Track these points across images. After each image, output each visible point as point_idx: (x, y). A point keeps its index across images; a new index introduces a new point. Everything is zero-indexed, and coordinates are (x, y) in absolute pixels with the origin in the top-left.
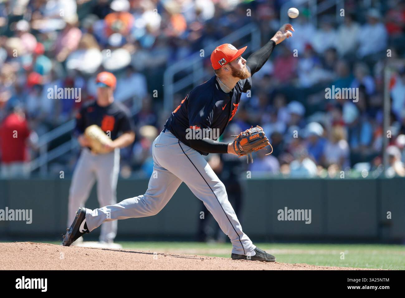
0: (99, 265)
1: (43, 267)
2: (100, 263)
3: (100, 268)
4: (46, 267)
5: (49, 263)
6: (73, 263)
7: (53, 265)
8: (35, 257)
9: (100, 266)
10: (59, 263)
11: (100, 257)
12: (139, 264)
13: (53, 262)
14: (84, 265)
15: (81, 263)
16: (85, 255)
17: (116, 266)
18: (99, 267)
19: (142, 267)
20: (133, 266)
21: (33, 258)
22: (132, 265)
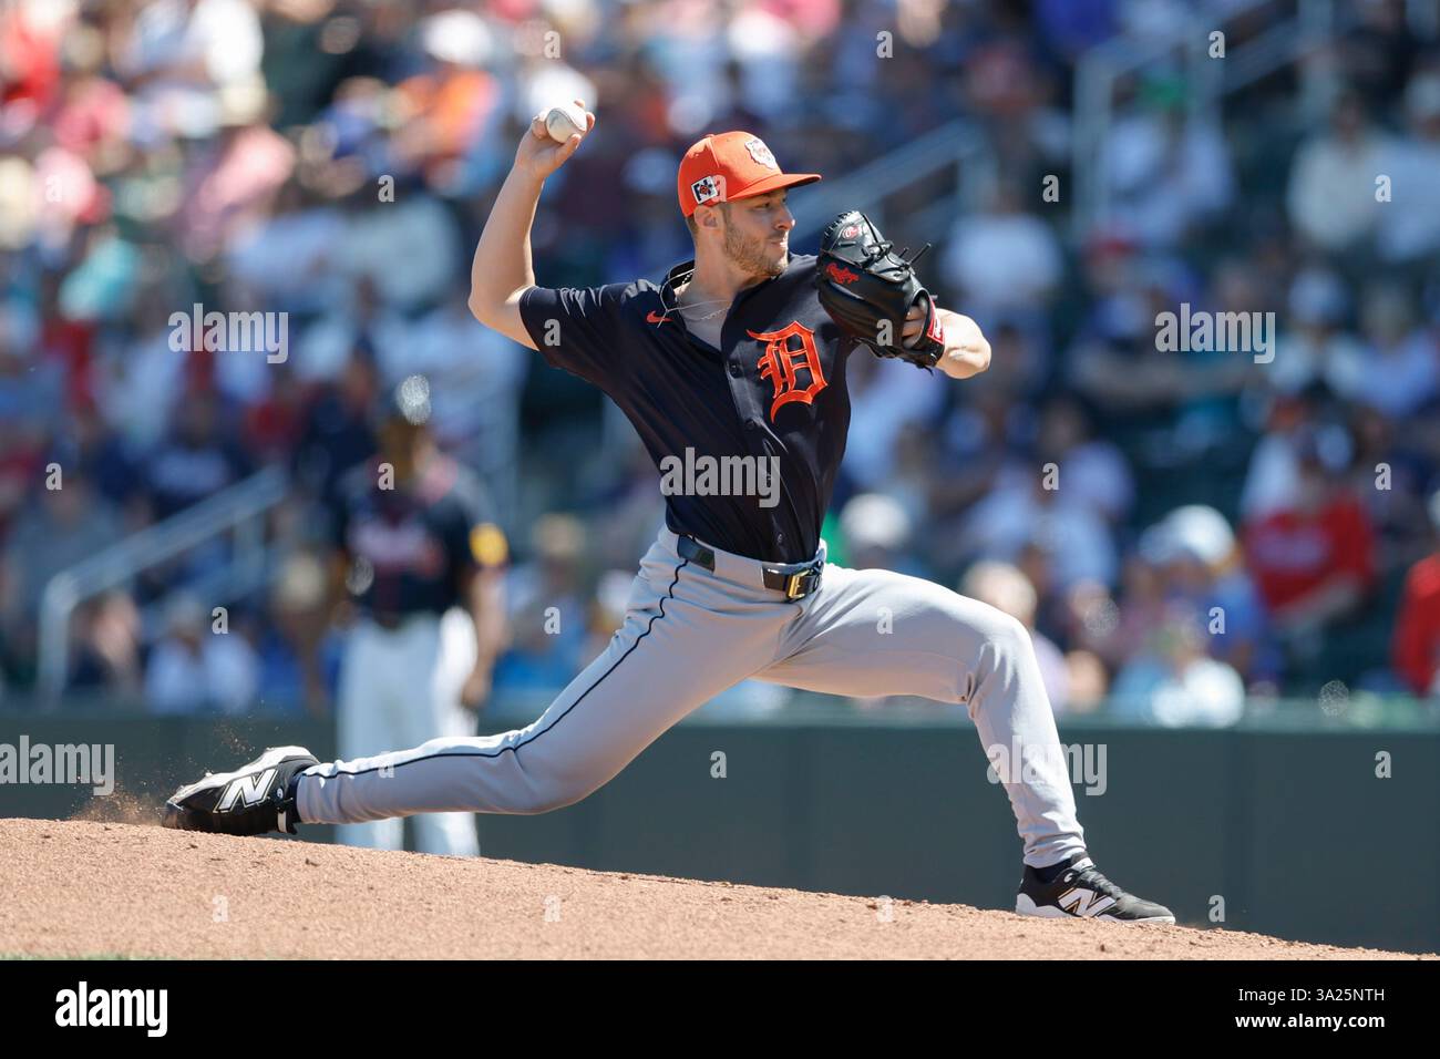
0: (359, 902)
1: (132, 902)
2: (361, 894)
3: (363, 911)
4: (146, 904)
5: (158, 887)
6: (254, 892)
7: (175, 897)
8: (100, 866)
9: (363, 905)
10: (199, 888)
11: (365, 874)
12: (519, 902)
13: (171, 886)
15: (284, 891)
16: (302, 865)
17: (427, 906)
18: (358, 909)
19: (532, 912)
20: (496, 909)
21: (95, 868)
22: (490, 905)
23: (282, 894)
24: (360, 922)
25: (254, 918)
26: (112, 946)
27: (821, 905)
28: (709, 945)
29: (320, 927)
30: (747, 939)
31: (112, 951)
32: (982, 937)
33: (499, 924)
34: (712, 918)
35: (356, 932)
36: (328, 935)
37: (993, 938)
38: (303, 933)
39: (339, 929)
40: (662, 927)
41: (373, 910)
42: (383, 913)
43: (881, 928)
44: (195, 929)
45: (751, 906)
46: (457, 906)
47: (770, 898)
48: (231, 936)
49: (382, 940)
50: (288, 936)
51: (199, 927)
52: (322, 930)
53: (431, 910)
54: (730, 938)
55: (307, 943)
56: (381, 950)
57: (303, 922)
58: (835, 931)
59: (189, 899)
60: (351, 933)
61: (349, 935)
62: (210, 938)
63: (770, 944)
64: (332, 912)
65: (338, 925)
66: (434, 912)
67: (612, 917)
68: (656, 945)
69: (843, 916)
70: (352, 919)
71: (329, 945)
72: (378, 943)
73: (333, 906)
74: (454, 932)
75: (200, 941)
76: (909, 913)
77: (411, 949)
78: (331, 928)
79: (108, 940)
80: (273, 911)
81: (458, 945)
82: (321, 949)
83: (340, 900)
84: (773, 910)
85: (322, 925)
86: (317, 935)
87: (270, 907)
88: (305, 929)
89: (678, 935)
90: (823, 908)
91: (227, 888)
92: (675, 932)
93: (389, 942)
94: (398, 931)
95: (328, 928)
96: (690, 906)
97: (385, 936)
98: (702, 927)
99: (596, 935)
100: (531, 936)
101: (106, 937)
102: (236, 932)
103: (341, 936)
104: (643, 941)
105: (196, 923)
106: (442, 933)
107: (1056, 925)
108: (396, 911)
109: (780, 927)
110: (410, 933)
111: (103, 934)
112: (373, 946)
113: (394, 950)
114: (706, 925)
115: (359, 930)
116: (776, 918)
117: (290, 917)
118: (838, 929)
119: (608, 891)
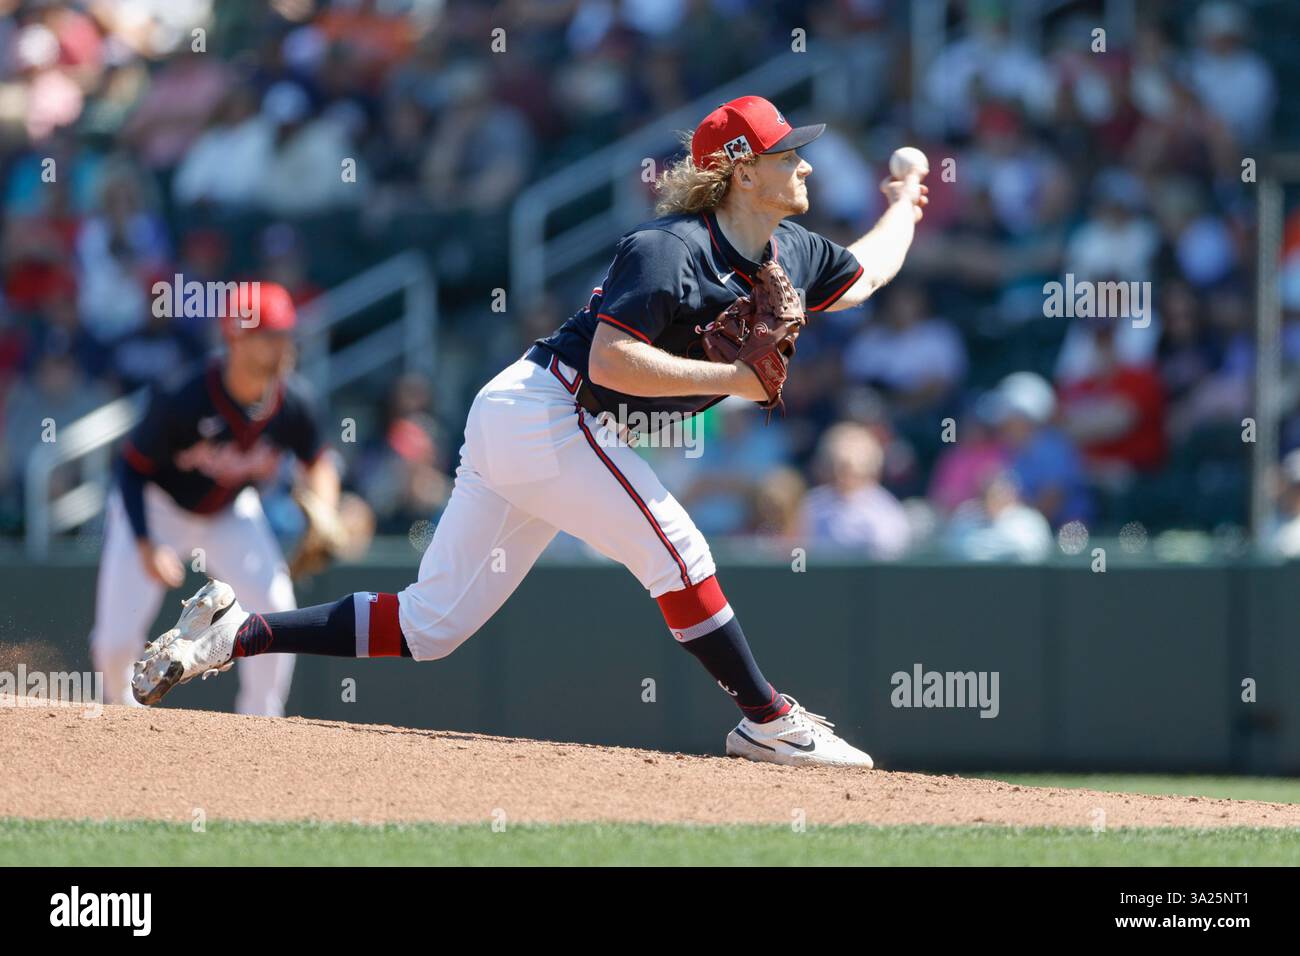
5: (18, 753)
6: (103, 756)
10: (54, 753)
11: (202, 738)
13: (30, 752)
14: (141, 762)
16: (147, 730)
17: (254, 767)
23: (127, 758)
24: (195, 782)
27: (604, 760)
28: (500, 799)
29: (158, 788)
32: (743, 789)
33: (316, 782)
34: (506, 774)
35: (189, 792)
36: (165, 794)
37: (753, 789)
38: (143, 792)
39: (174, 789)
41: (208, 772)
42: (215, 774)
43: (654, 781)
44: (47, 791)
45: (541, 763)
46: (282, 767)
47: (560, 754)
48: (78, 797)
50: (129, 796)
51: (51, 789)
52: (159, 790)
53: (257, 770)
54: (519, 791)
55: (145, 803)
57: (144, 783)
58: (613, 784)
59: (44, 763)
60: (185, 793)
61: (183, 794)
62: (60, 799)
64: (170, 773)
65: (174, 786)
66: (259, 773)
67: (415, 774)
68: (453, 800)
69: (622, 770)
70: (187, 780)
71: (165, 803)
73: (172, 768)
74: (277, 790)
75: (51, 802)
76: (680, 766)
78: (168, 789)
80: (118, 774)
82: (157, 807)
83: (178, 763)
84: (560, 766)
85: (160, 787)
86: (155, 794)
87: (115, 770)
88: (144, 789)
90: (605, 763)
91: (78, 753)
92: (471, 788)
93: (218, 801)
94: (227, 790)
95: (164, 787)
96: (487, 763)
97: (215, 795)
98: (496, 782)
99: (402, 791)
100: (344, 793)
102: (82, 793)
103: (176, 795)
104: (442, 796)
105: (48, 785)
106: (266, 791)
107: (810, 775)
108: (227, 772)
109: (565, 781)
110: (237, 792)
114: (500, 780)
115: (192, 790)
116: (562, 772)
117: (132, 779)
118: (616, 783)
119: (417, 751)
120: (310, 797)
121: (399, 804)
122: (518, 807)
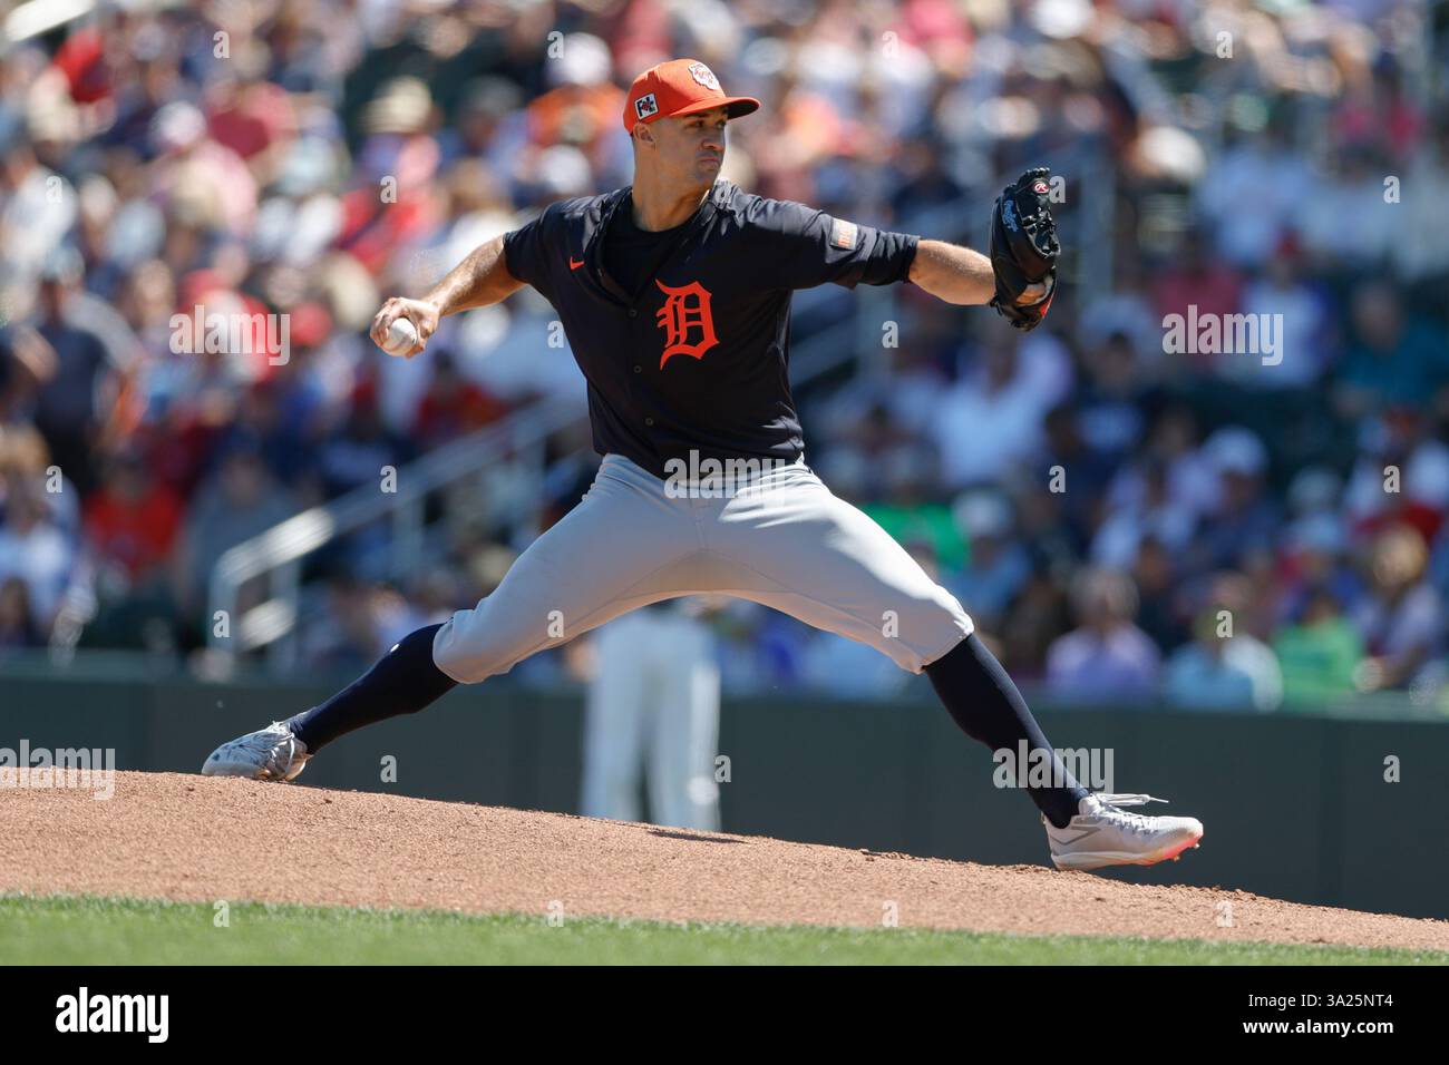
1: (269, 852)
2: (484, 849)
3: (485, 864)
5: (295, 838)
6: (382, 845)
10: (331, 841)
13: (306, 838)
14: (425, 852)
18: (481, 862)
20: (609, 864)
22: (604, 861)
24: (482, 874)
25: (382, 868)
26: (249, 893)
28: (808, 902)
29: (444, 879)
30: (845, 897)
31: (248, 897)
32: (1064, 901)
33: (612, 878)
35: (477, 884)
36: (452, 886)
38: (428, 883)
39: (461, 882)
40: (765, 884)
41: (495, 864)
42: (503, 867)
43: (971, 890)
44: (327, 878)
45: (849, 867)
46: (573, 861)
48: (360, 886)
49: (501, 891)
50: (414, 887)
51: (331, 877)
55: (432, 893)
56: (500, 901)
57: (428, 873)
59: (323, 850)
60: (473, 885)
62: (341, 887)
63: (865, 902)
64: (456, 864)
65: (461, 878)
67: (717, 874)
68: (758, 901)
69: (935, 878)
70: (474, 872)
71: (452, 895)
72: (498, 894)
73: (456, 859)
74: (569, 884)
75: (332, 889)
77: (529, 900)
79: (244, 887)
81: (572, 897)
82: (444, 898)
83: (464, 854)
86: (441, 885)
87: (398, 859)
88: (430, 879)
89: (780, 893)
91: (358, 840)
92: (777, 890)
93: (508, 894)
94: (516, 883)
97: (504, 888)
99: (703, 890)
100: (641, 890)
101: (243, 884)
102: (365, 882)
104: (746, 897)
105: (327, 873)
106: (557, 886)
111: (241, 881)
112: (493, 897)
113: (512, 901)
115: (480, 882)
117: (416, 869)
120: (606, 893)
121: (701, 904)
122: (827, 910)
